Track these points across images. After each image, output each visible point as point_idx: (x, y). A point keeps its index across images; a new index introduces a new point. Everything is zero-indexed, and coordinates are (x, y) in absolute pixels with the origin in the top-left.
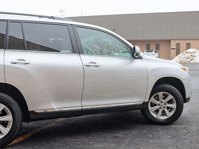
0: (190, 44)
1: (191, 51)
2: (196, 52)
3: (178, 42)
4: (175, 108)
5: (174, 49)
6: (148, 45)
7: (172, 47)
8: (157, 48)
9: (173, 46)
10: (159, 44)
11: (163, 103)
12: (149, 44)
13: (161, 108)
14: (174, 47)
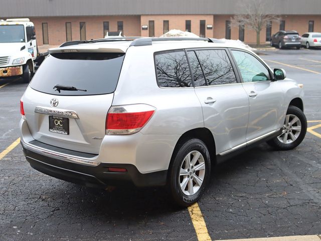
0: (168, 21)
1: (174, 34)
2: (181, 34)
3: (152, 19)
4: (300, 130)
5: (146, 29)
6: (105, 23)
7: (143, 27)
8: (120, 27)
9: (144, 25)
10: (122, 22)
11: (289, 126)
12: (108, 22)
13: (286, 132)
14: (146, 27)
